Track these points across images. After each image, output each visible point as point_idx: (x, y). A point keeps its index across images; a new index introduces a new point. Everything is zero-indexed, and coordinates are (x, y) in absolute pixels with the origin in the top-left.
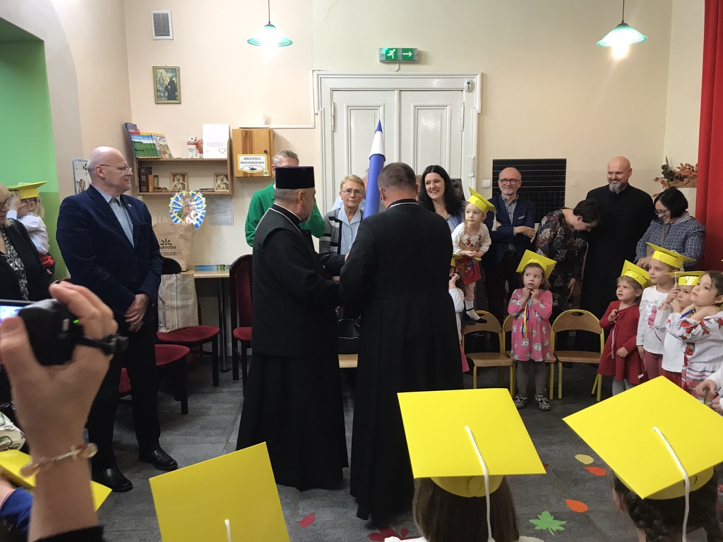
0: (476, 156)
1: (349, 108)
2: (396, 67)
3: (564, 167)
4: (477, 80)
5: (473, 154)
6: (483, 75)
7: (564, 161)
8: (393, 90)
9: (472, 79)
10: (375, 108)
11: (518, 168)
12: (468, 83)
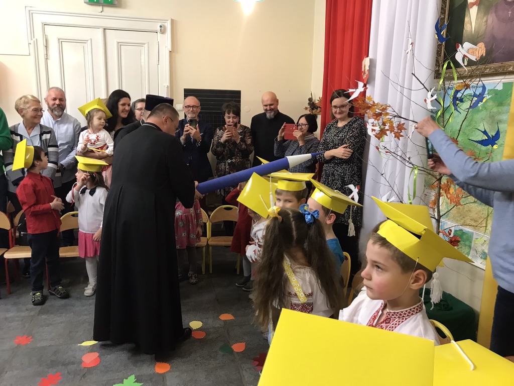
0: (169, 85)
1: (61, 40)
2: (100, 8)
3: (240, 97)
4: (168, 25)
5: (168, 84)
6: (172, 21)
7: (239, 92)
8: (98, 28)
9: (163, 24)
10: (83, 42)
11: (196, 97)
12: (161, 26)
